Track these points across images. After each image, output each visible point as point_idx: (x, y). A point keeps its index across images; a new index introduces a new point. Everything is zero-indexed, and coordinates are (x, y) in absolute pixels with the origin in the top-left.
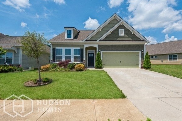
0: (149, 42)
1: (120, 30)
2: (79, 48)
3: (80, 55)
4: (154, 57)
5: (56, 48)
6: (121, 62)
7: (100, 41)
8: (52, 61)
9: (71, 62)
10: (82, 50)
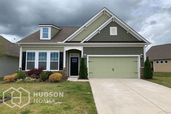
0: (149, 43)
1: (111, 28)
2: (58, 51)
3: (59, 61)
4: (160, 62)
5: (27, 51)
6: (113, 69)
7: (85, 42)
8: (20, 68)
9: (46, 70)
10: (62, 54)
